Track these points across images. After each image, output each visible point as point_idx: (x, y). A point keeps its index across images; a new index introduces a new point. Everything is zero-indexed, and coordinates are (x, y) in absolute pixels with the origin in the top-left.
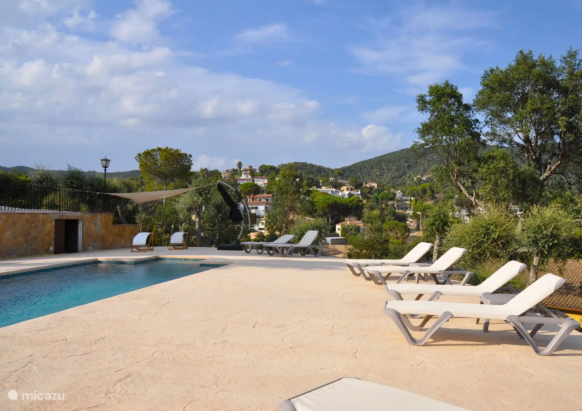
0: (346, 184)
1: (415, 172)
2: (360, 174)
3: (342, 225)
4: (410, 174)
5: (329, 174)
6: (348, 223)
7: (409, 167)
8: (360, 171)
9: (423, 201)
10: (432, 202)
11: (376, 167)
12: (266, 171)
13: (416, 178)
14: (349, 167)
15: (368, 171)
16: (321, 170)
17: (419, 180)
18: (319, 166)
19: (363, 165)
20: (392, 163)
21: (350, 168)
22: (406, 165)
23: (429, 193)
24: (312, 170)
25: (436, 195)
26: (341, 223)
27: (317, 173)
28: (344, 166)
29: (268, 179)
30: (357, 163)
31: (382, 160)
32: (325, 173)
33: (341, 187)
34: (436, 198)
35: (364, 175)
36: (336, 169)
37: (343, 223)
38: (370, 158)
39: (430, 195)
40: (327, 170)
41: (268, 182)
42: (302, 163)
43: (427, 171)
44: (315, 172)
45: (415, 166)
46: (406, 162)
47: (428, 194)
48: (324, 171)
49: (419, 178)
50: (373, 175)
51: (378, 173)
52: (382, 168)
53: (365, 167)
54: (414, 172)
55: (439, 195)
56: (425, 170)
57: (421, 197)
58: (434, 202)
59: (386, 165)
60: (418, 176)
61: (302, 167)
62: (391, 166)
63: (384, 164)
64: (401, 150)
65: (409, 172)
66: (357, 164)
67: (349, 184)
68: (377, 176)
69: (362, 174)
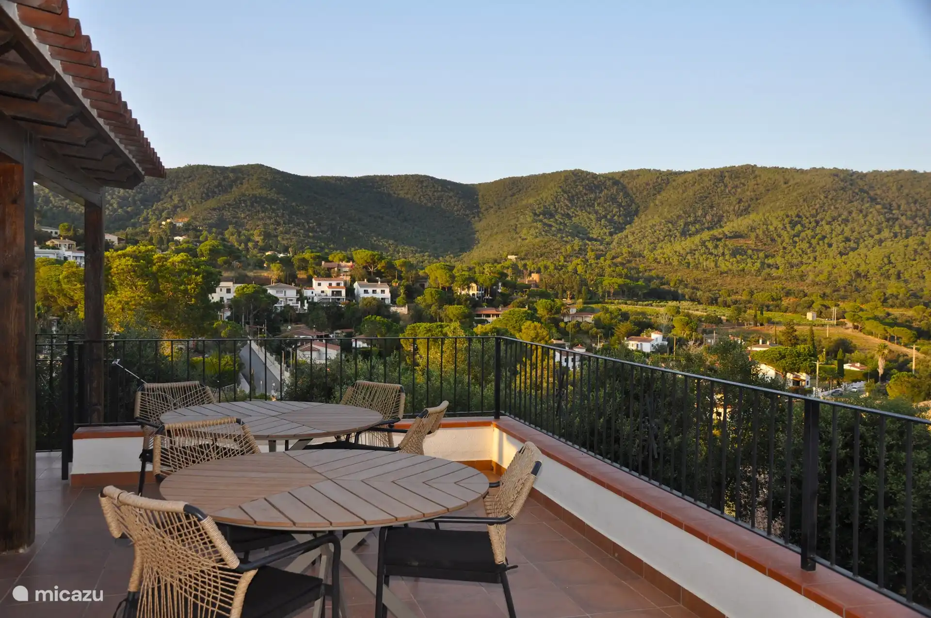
13: (166, 224)
17: (172, 227)
49: (170, 223)
60: (168, 220)
67: (56, 233)
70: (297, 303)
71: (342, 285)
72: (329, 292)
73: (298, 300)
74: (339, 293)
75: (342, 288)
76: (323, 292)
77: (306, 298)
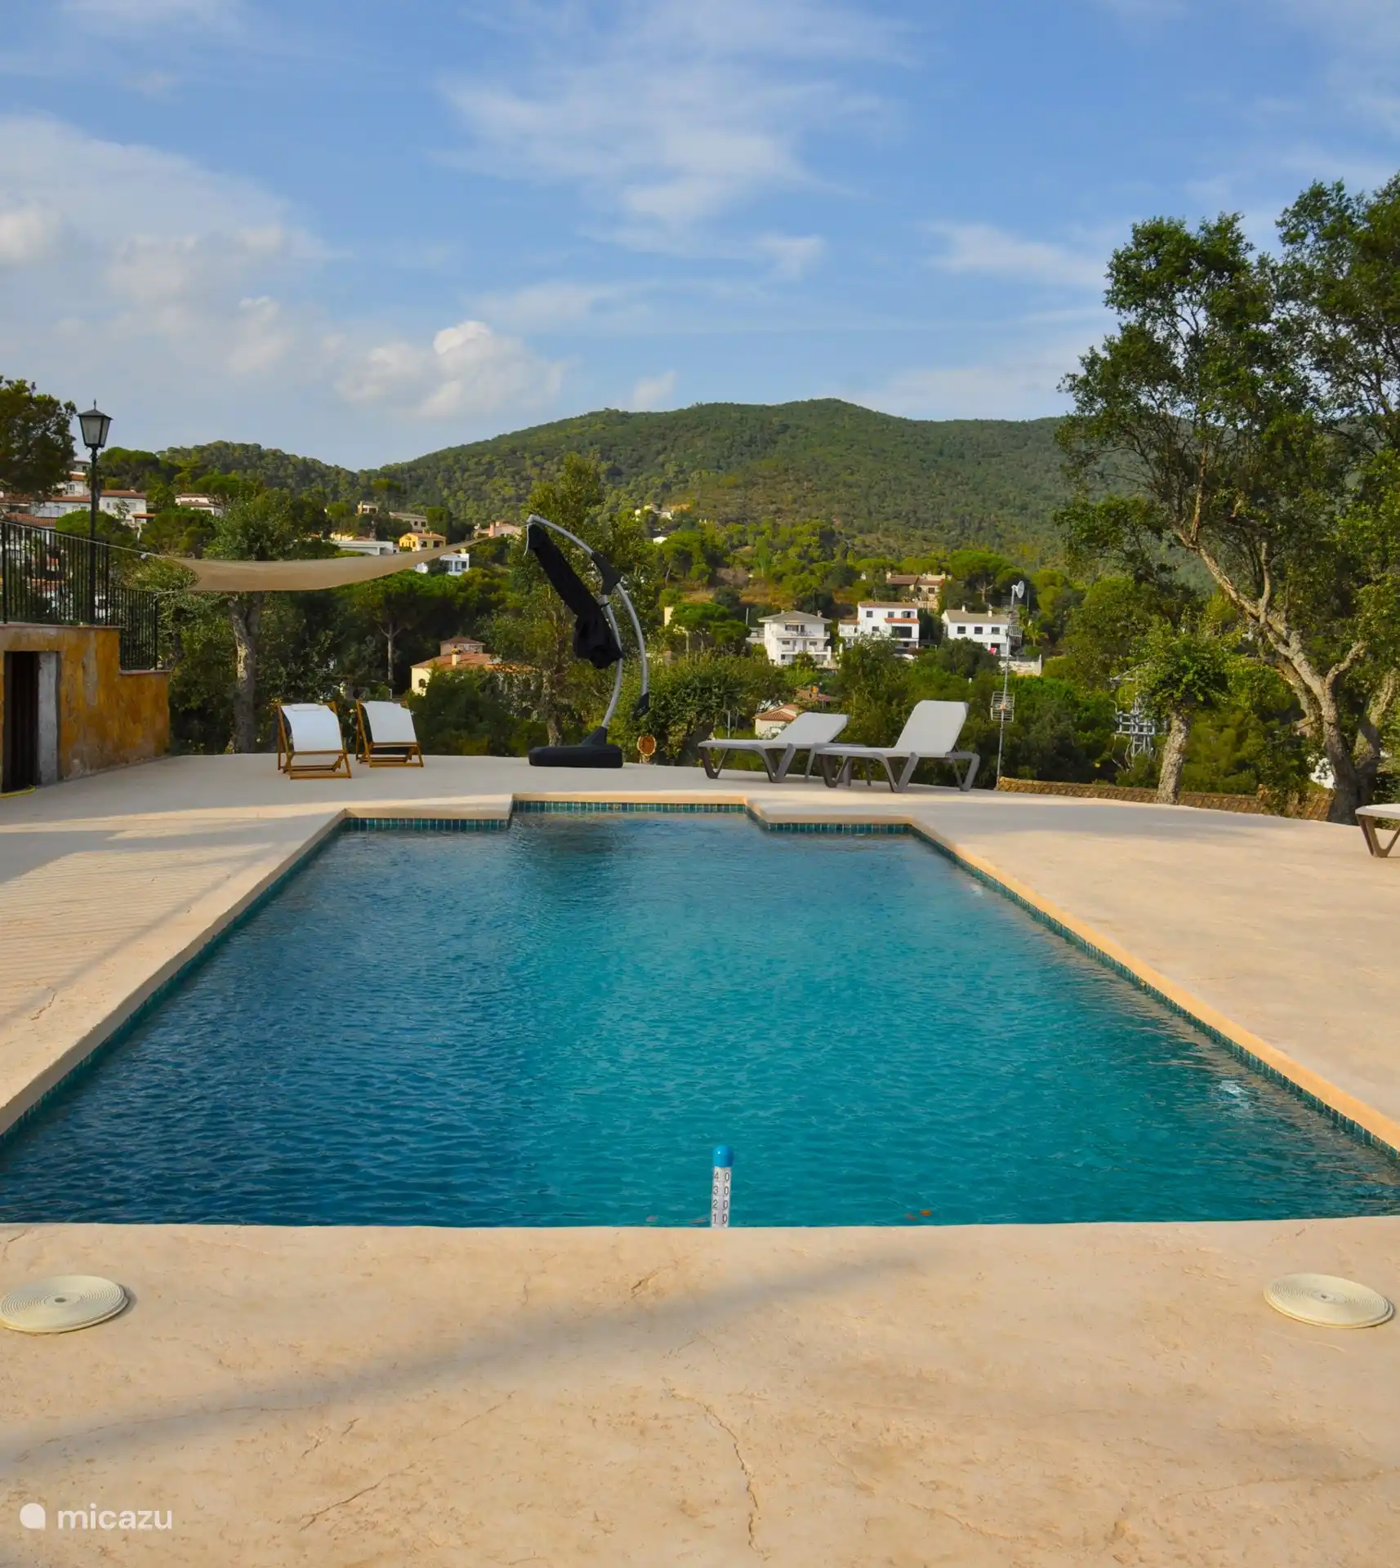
0: (414, 527)
1: (633, 491)
2: (445, 493)
3: (435, 669)
4: (618, 497)
5: (341, 488)
6: (454, 663)
7: (614, 473)
8: (449, 482)
9: (680, 590)
10: (711, 596)
11: (501, 470)
12: (128, 473)
13: (642, 513)
14: (412, 467)
15: (476, 483)
16: (313, 475)
17: (650, 519)
18: (305, 459)
19: (457, 461)
20: (556, 459)
21: (414, 470)
22: (605, 466)
23: (699, 565)
24: (281, 473)
25: (723, 573)
26: (427, 663)
27: (298, 485)
28: (391, 462)
29: (148, 499)
30: (435, 454)
31: (524, 448)
32: (325, 485)
33: (401, 535)
34: (723, 582)
35: (460, 495)
36: (362, 471)
37: (437, 659)
38: (481, 440)
39: (702, 574)
40: (333, 476)
41: (149, 511)
42: (245, 447)
43: (673, 489)
44: (290, 481)
45: (635, 470)
46: (605, 456)
47: (695, 571)
48: (323, 476)
49: (650, 512)
50: (493, 495)
51: (509, 492)
52: (524, 473)
53: (464, 470)
54: (630, 493)
55: (731, 572)
56: (666, 487)
57: (672, 579)
58: (717, 595)
59: (535, 465)
60: (647, 508)
61: (246, 463)
62: (554, 468)
63: (529, 462)
64: (585, 416)
65: (615, 492)
66: (436, 458)
67: (423, 524)
68: (504, 500)
69: (454, 494)
70: (825, 650)
71: (915, 616)
72: (886, 629)
73: (827, 643)
74: (907, 632)
75: (913, 622)
76: (875, 629)
77: (843, 640)
